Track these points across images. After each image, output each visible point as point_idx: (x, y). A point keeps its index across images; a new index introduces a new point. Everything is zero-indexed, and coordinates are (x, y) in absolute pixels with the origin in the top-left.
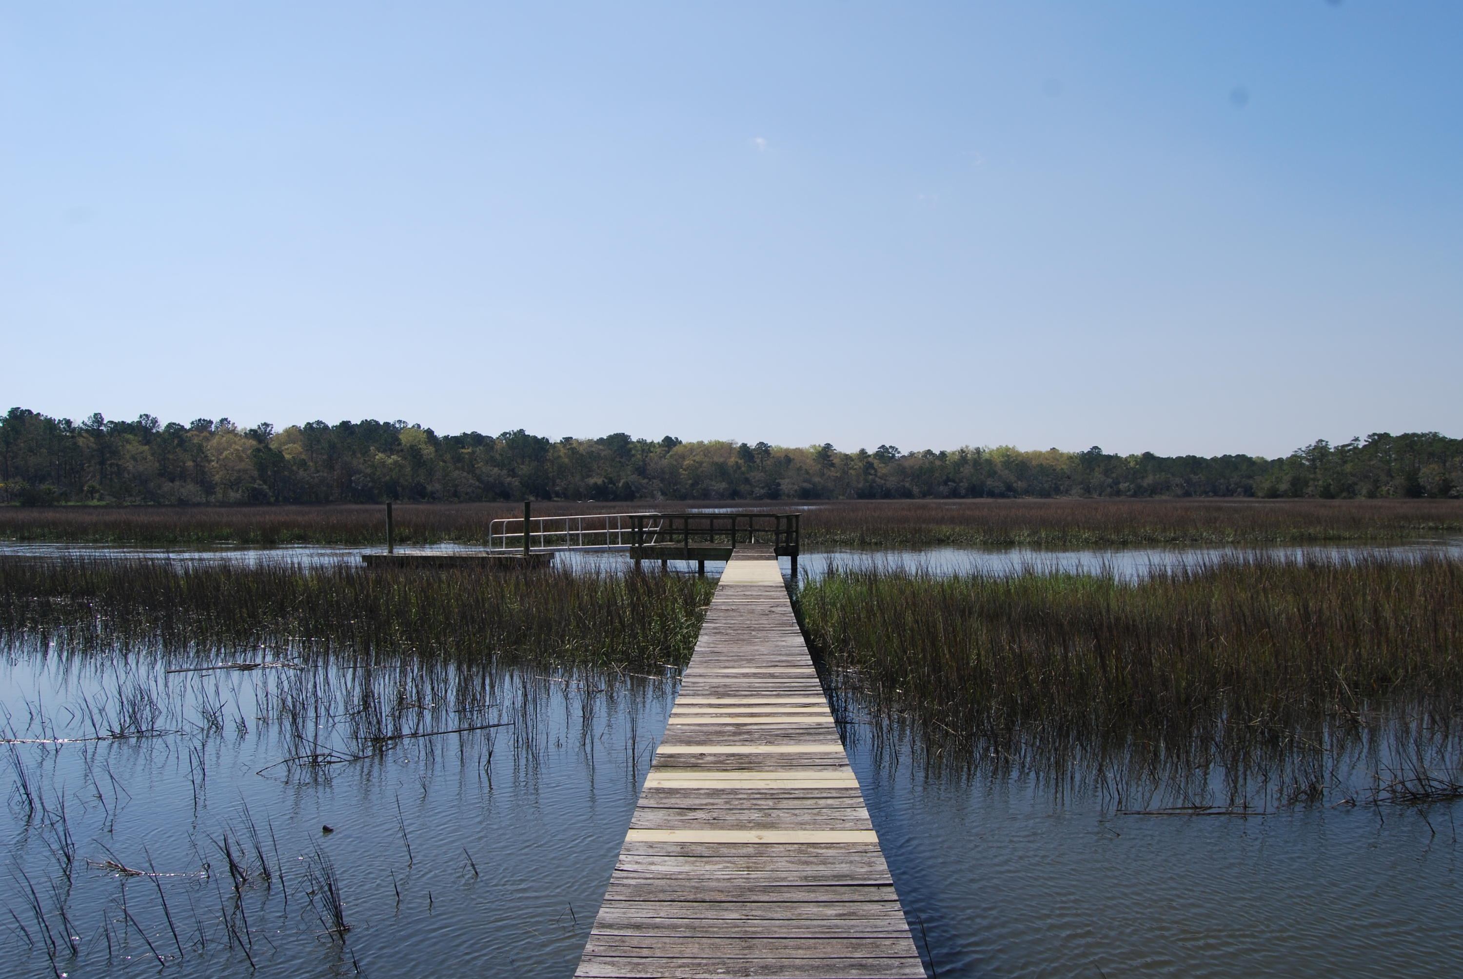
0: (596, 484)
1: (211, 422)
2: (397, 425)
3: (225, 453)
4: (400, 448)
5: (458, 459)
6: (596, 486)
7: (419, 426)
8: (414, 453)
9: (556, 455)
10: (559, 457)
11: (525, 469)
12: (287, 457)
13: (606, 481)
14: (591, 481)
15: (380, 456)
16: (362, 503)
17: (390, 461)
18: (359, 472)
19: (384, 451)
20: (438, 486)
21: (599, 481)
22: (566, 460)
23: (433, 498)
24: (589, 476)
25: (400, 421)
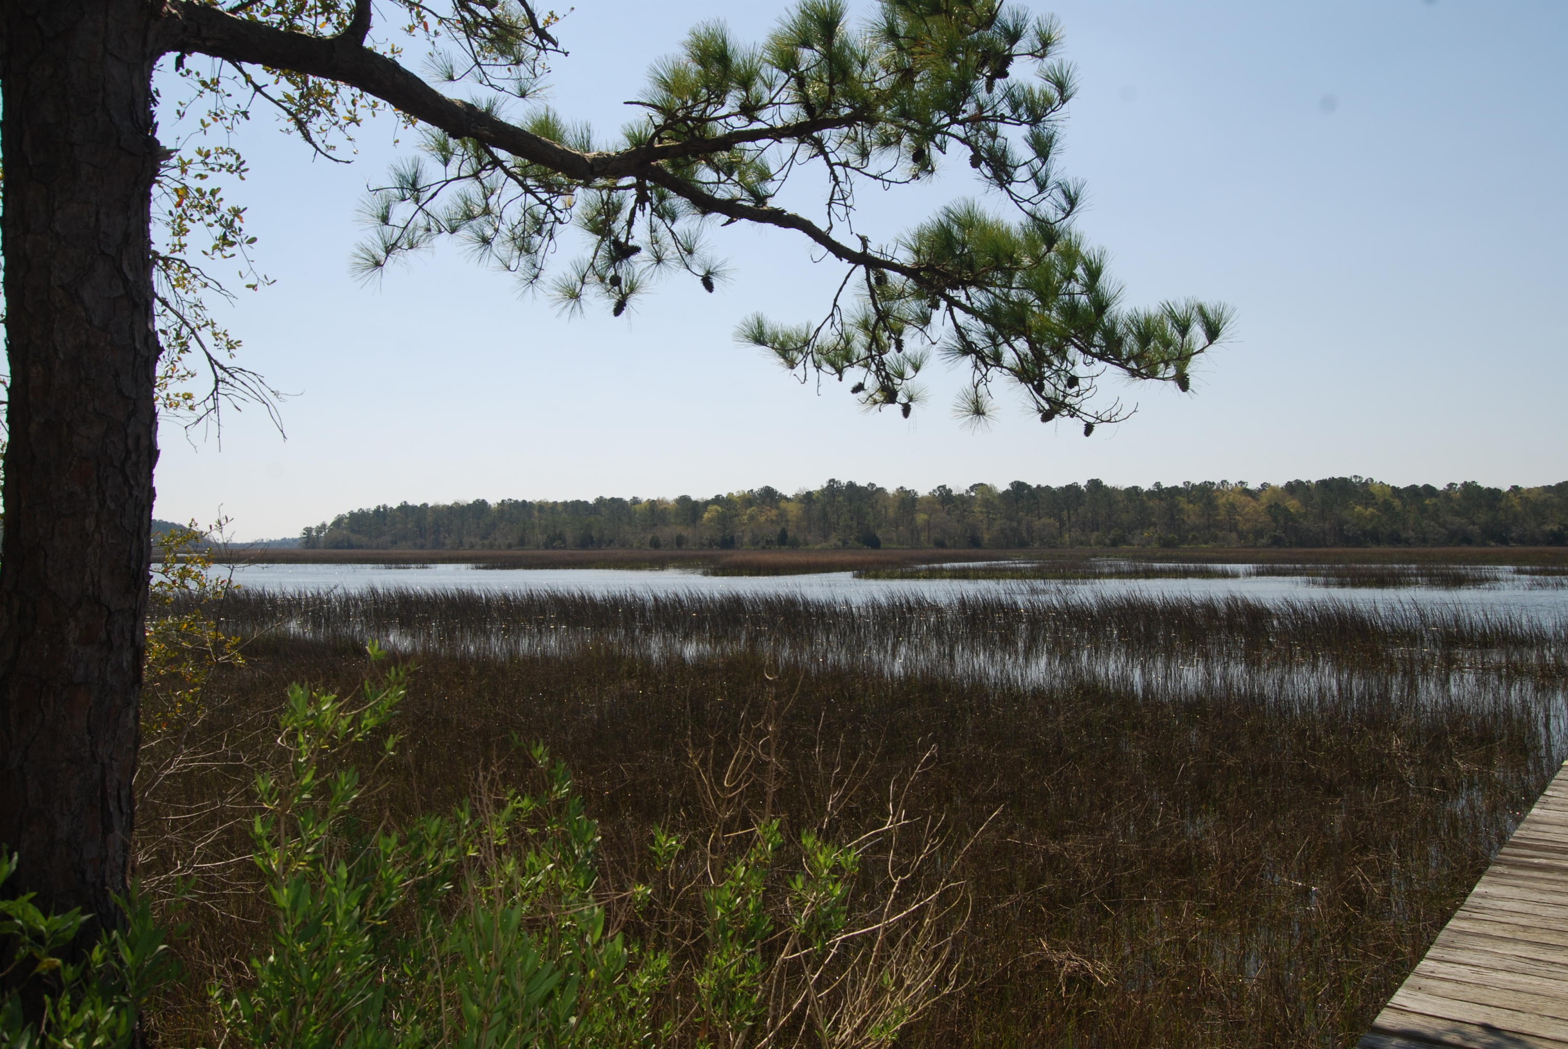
0: (1551, 531)
1: (1214, 483)
2: (1353, 480)
3: (1247, 509)
4: (1373, 502)
5: (1423, 510)
6: (1552, 533)
7: (1372, 480)
8: (1386, 507)
9: (1509, 504)
10: (1513, 506)
11: (1483, 517)
12: (1292, 510)
13: (1562, 527)
14: (1547, 528)
15: (1358, 508)
16: (1353, 547)
17: (1368, 513)
18: (1347, 522)
19: (1361, 504)
20: (1411, 533)
21: (1555, 528)
22: (1519, 509)
23: (1407, 542)
24: (1543, 523)
25: (1356, 477)
